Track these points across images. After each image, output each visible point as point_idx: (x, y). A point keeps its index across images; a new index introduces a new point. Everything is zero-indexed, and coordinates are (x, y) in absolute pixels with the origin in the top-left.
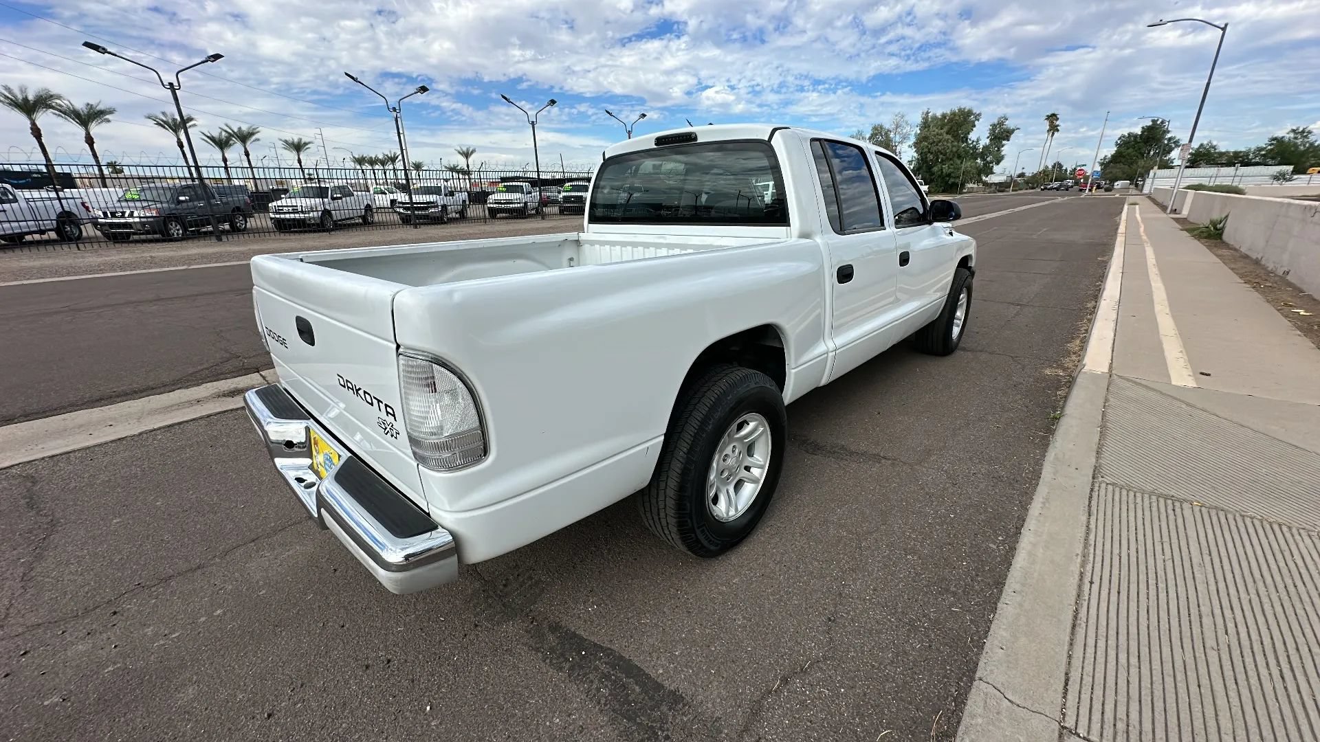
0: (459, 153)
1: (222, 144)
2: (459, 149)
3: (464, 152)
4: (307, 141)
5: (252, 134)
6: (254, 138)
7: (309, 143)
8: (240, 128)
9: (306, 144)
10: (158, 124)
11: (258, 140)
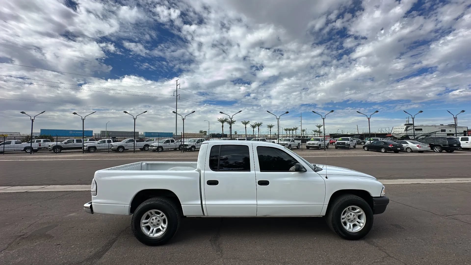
0: (317, 126)
1: (254, 127)
2: (317, 125)
3: (318, 126)
4: (273, 125)
5: (261, 124)
6: (261, 125)
7: (274, 126)
8: (258, 123)
9: (273, 126)
10: (243, 123)
11: (262, 125)
